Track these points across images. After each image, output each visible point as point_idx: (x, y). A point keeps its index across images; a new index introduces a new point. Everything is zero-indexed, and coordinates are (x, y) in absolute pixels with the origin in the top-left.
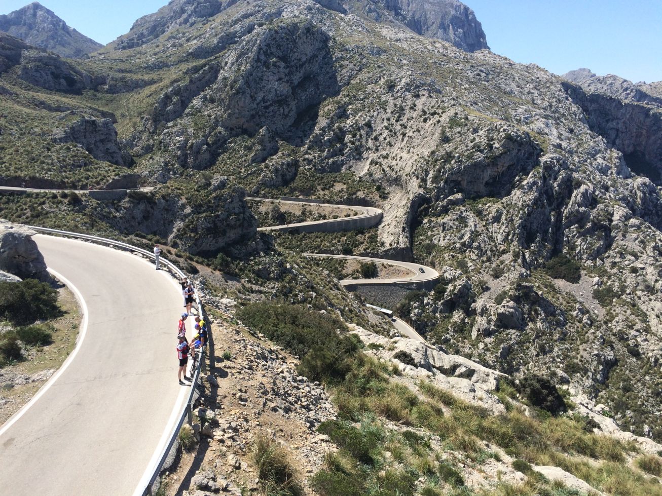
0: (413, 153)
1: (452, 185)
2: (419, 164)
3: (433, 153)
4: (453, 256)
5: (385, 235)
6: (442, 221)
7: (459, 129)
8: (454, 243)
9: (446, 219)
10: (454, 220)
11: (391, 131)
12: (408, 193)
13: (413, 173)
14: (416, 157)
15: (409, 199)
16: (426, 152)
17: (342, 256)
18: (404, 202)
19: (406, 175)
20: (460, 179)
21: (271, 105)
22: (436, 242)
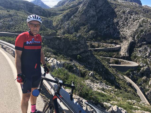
0: (130, 30)
1: (143, 39)
2: (132, 33)
3: (137, 30)
4: (143, 60)
5: (121, 52)
6: (139, 49)
7: (145, 24)
8: (143, 56)
9: (140, 49)
10: (143, 49)
11: (123, 24)
12: (129, 41)
13: (130, 35)
14: (131, 31)
15: (129, 43)
16: (134, 30)
17: (109, 58)
18: (127, 44)
19: (128, 36)
20: (145, 37)
21: (91, 17)
22: (137, 55)
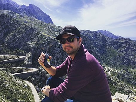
3: (36, 43)
7: (42, 38)
11: (27, 38)
14: (33, 44)
17: (14, 68)
20: (42, 48)
